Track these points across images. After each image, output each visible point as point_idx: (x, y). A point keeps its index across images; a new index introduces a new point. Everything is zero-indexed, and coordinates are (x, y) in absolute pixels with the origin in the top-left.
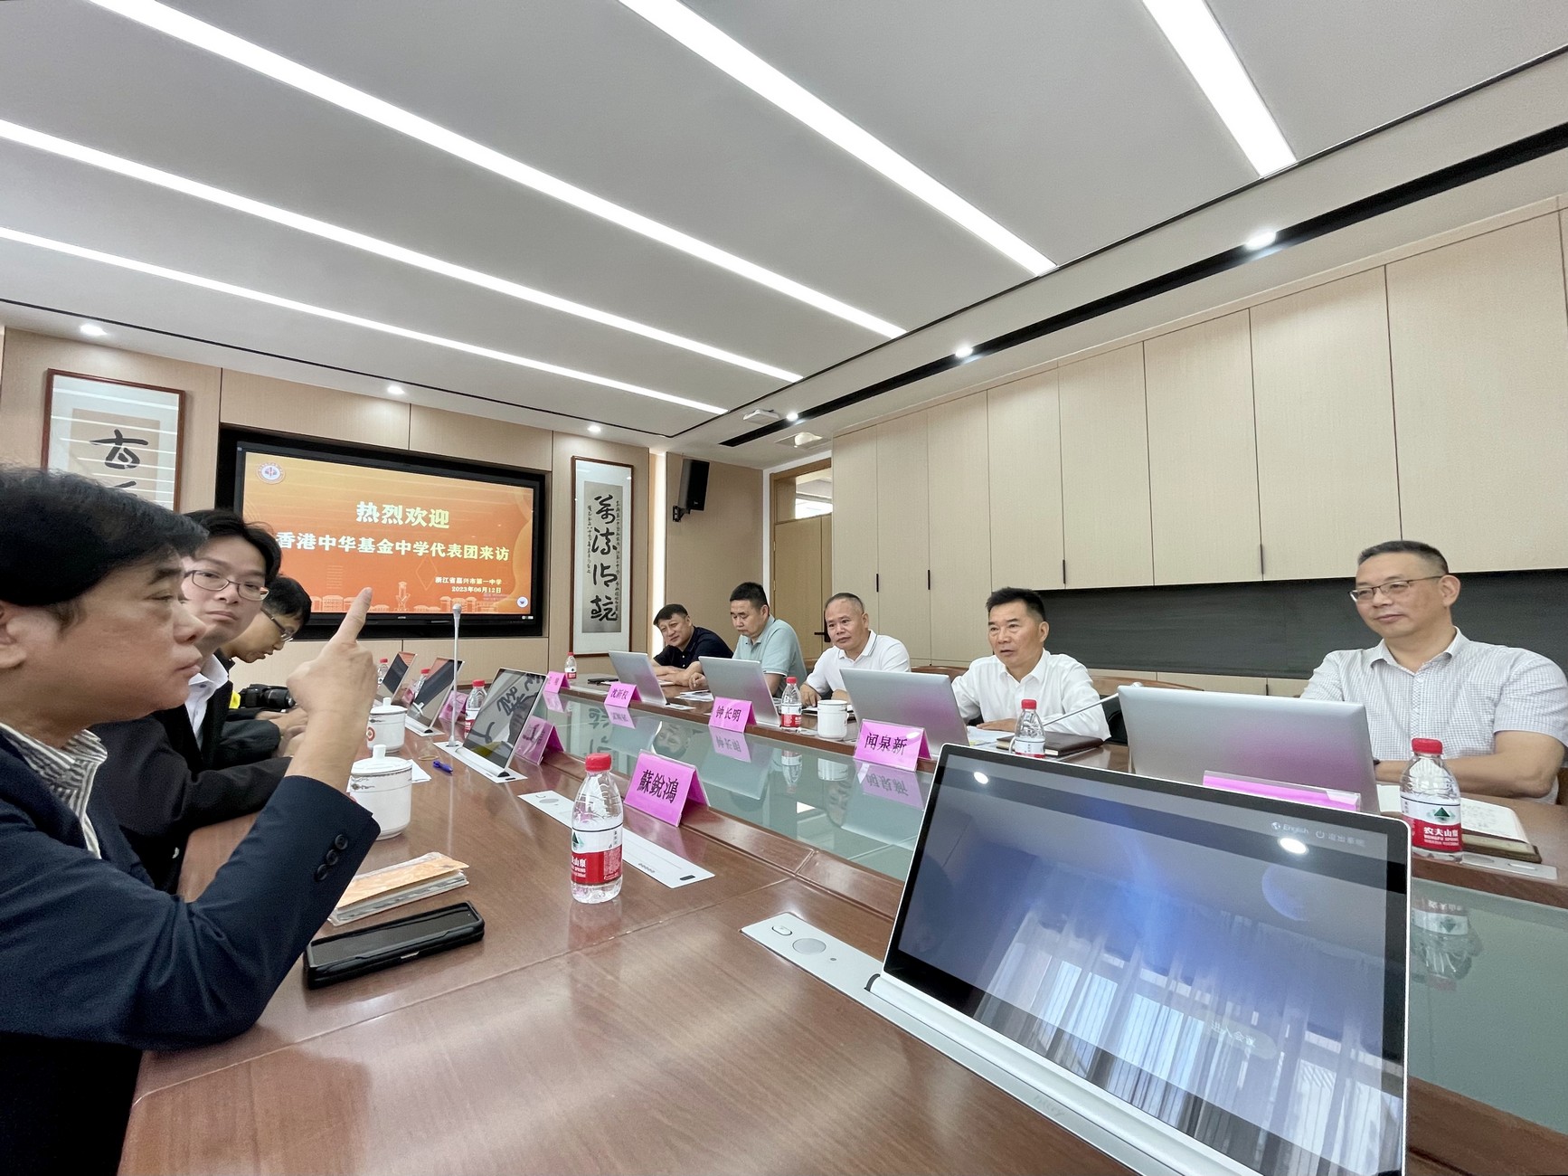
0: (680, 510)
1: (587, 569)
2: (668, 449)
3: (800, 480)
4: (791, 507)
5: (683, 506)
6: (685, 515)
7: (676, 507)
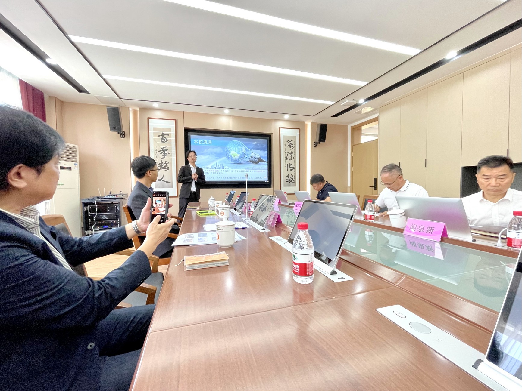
0: (316, 143)
1: (285, 165)
2: (311, 122)
3: (363, 128)
4: (359, 139)
5: (317, 141)
6: (318, 145)
7: (315, 142)
